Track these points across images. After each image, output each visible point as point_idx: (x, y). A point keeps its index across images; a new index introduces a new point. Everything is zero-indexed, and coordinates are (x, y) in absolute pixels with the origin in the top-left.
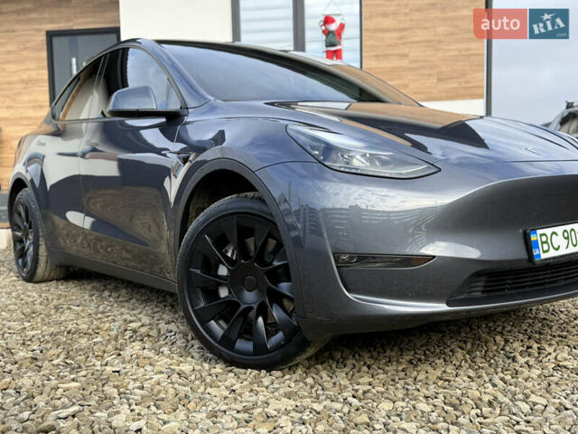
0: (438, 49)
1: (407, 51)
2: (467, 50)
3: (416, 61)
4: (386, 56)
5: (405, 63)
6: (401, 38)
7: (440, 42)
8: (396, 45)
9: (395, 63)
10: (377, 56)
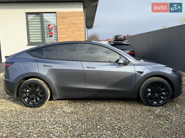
0: (74, 33)
1: (67, 33)
2: (80, 34)
3: (69, 36)
4: (63, 34)
5: (67, 36)
6: (66, 30)
7: (74, 32)
8: (65, 32)
9: (65, 36)
10: (61, 34)
